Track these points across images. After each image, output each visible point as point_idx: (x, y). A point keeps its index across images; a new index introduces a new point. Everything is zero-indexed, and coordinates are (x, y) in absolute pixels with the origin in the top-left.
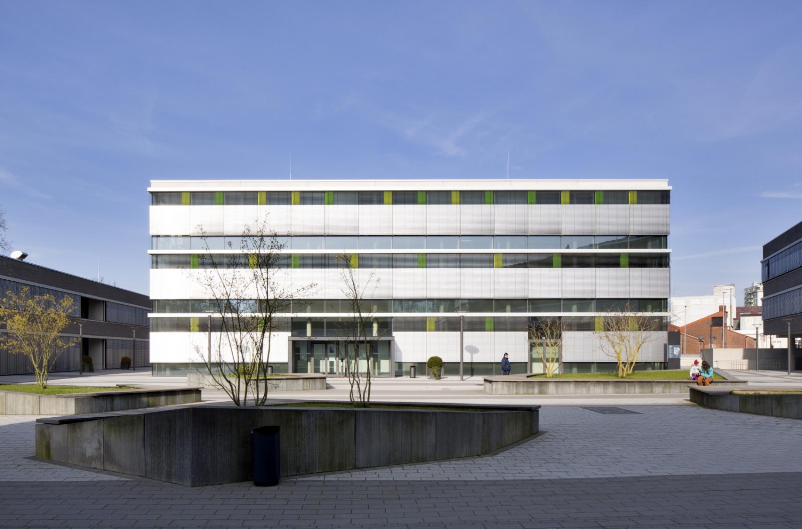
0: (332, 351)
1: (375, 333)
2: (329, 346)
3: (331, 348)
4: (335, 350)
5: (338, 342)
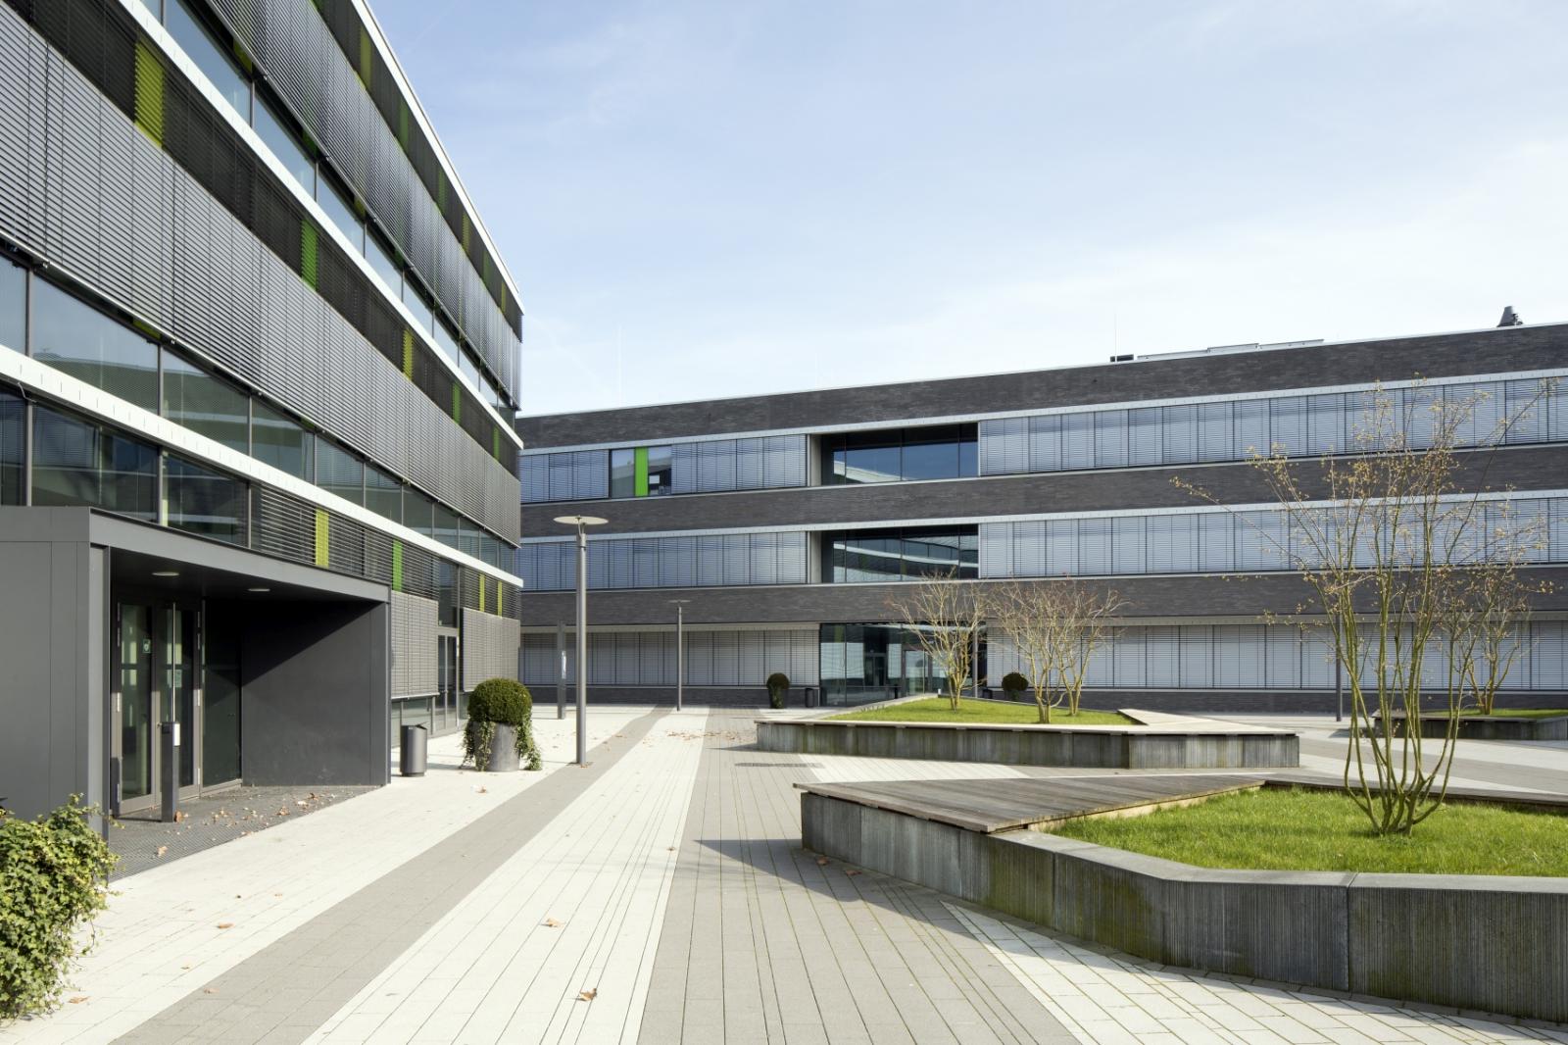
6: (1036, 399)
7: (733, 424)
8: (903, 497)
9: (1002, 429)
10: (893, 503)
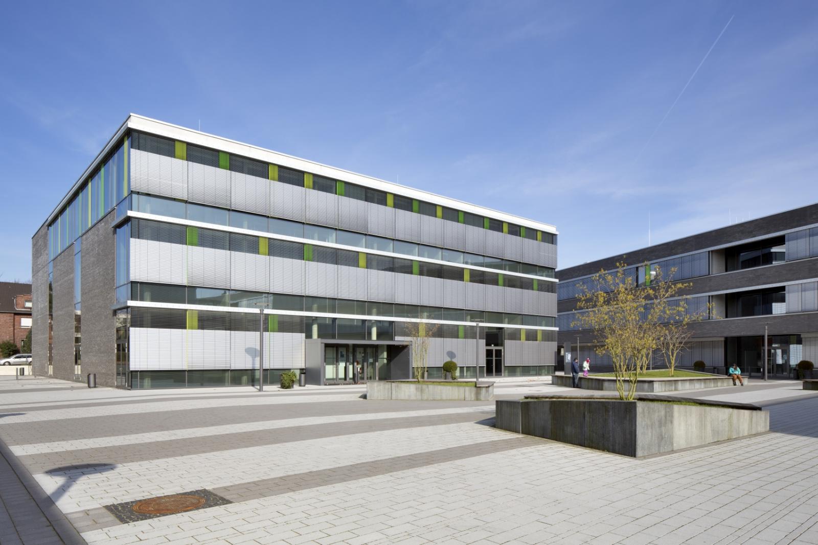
0: (342, 356)
1: (374, 337)
2: (340, 350)
3: (341, 352)
4: (345, 356)
5: (347, 346)
6: (814, 219)
7: (681, 250)
8: (751, 276)
9: (796, 237)
10: (746, 279)
